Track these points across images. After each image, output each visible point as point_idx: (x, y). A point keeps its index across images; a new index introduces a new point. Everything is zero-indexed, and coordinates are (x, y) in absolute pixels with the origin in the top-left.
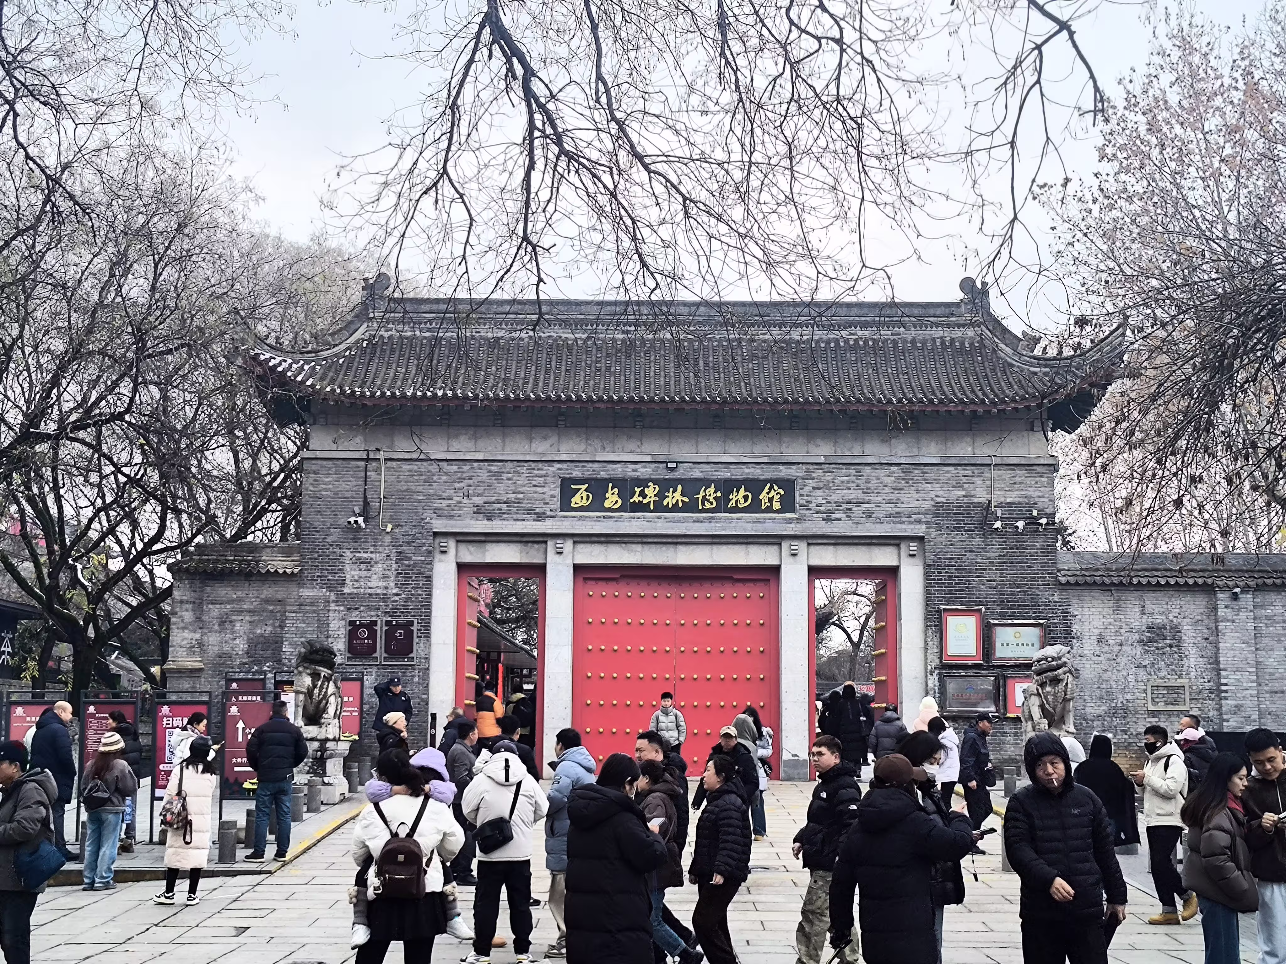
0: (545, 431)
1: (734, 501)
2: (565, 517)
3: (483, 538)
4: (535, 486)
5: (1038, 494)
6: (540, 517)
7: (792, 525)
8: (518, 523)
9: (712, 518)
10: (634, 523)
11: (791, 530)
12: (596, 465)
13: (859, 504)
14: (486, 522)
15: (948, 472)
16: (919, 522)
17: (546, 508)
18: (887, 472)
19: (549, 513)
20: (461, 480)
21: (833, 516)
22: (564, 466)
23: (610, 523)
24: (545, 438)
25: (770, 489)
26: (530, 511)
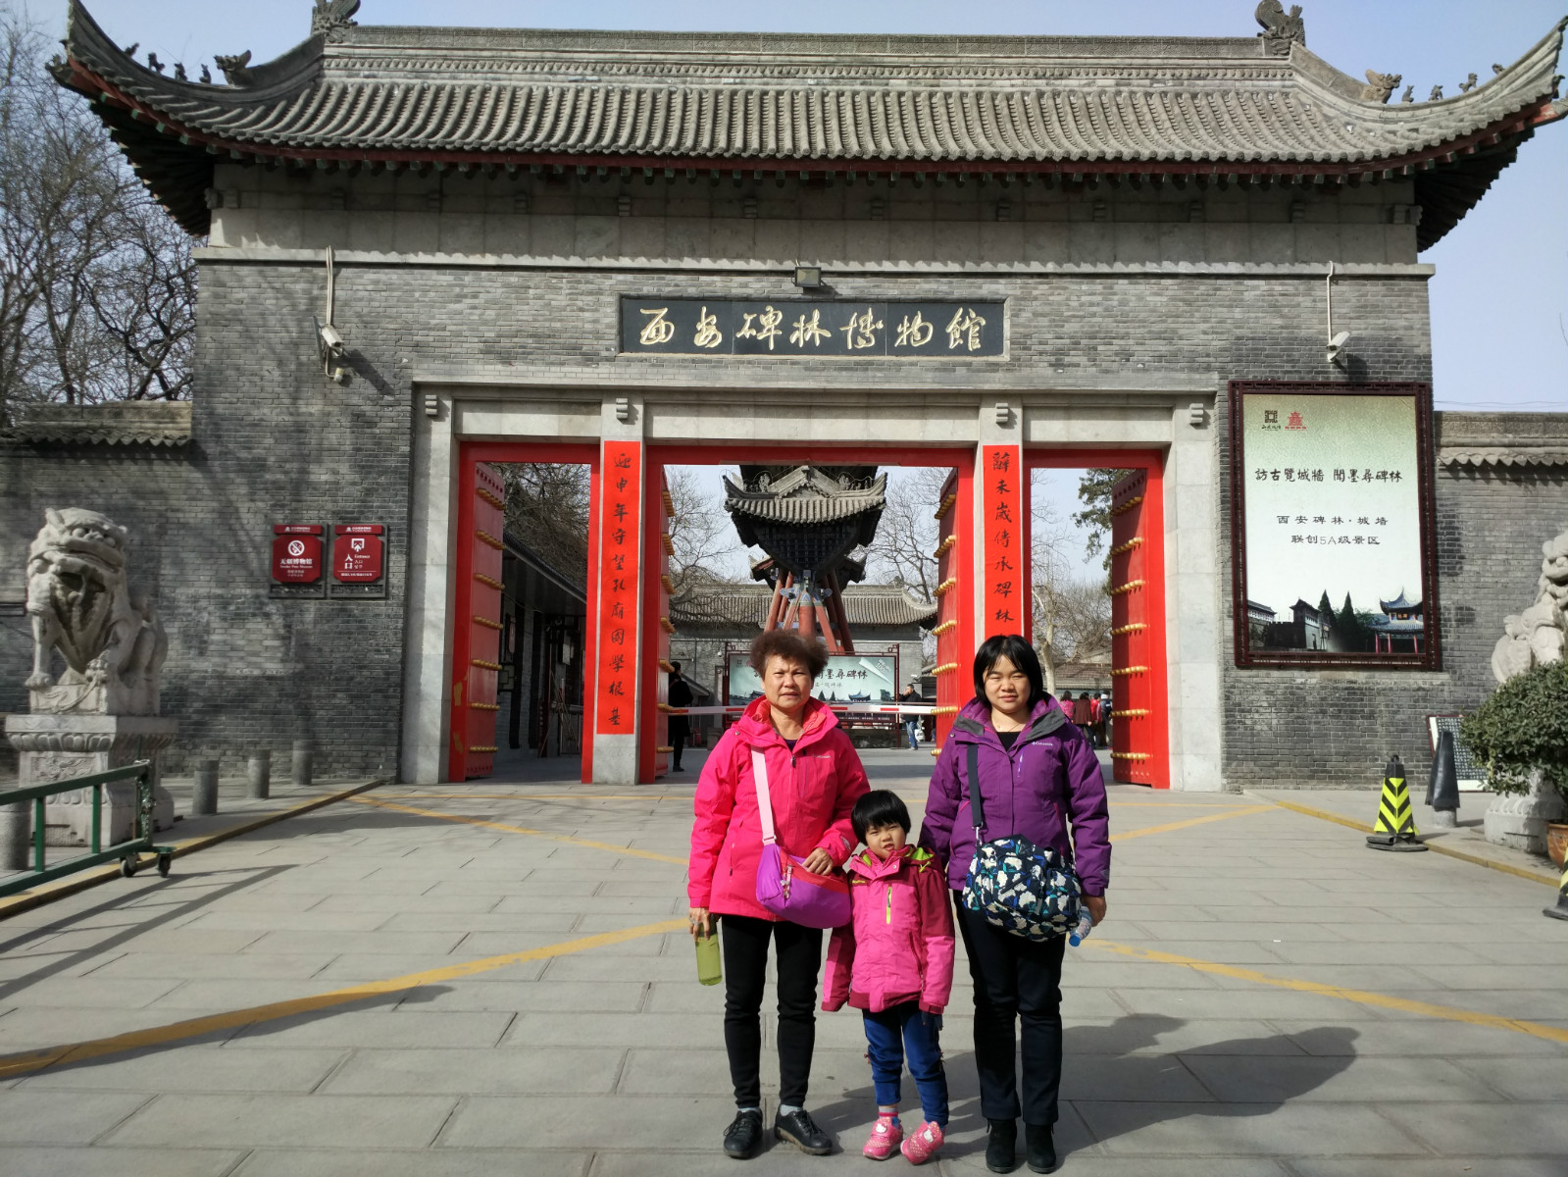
0: (599, 222)
1: (904, 336)
2: (628, 360)
3: (496, 395)
4: (581, 310)
5: (1403, 323)
6: (590, 358)
7: (999, 375)
8: (553, 369)
9: (871, 363)
10: (743, 371)
11: (996, 382)
12: (681, 278)
13: (1109, 339)
14: (499, 367)
15: (1255, 288)
16: (1208, 369)
17: (600, 345)
18: (1156, 287)
19: (604, 353)
20: (459, 298)
21: (1067, 359)
22: (629, 277)
23: (703, 369)
24: (598, 233)
25: (963, 317)
26: (574, 349)
